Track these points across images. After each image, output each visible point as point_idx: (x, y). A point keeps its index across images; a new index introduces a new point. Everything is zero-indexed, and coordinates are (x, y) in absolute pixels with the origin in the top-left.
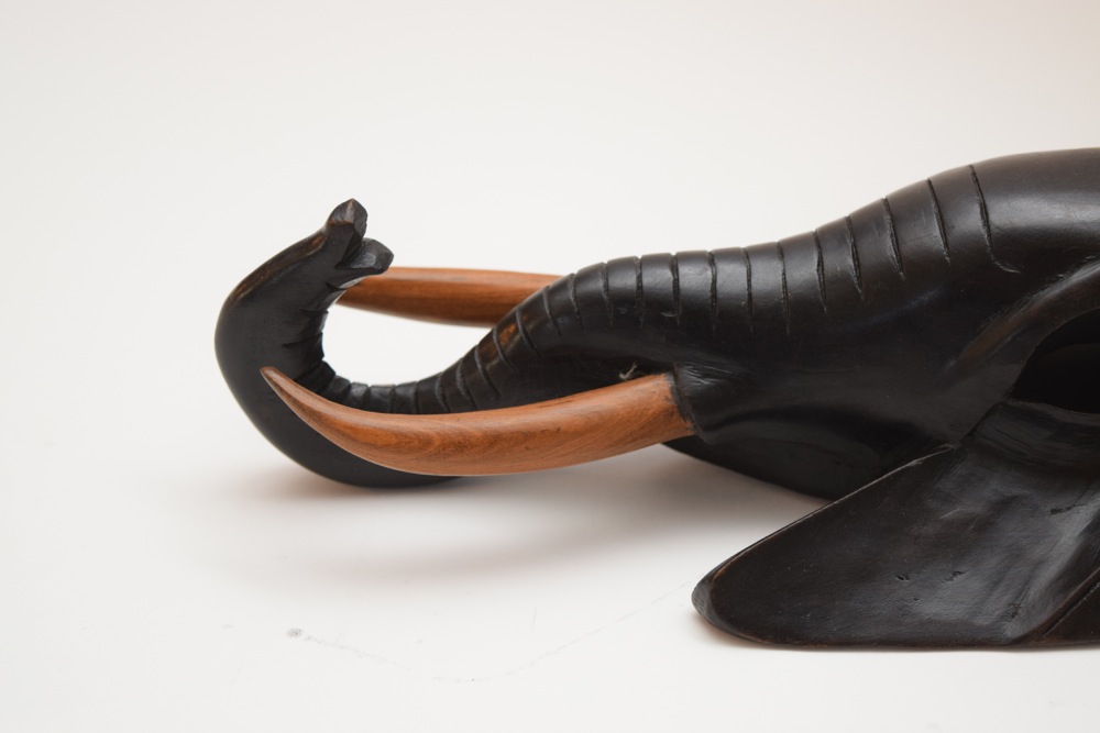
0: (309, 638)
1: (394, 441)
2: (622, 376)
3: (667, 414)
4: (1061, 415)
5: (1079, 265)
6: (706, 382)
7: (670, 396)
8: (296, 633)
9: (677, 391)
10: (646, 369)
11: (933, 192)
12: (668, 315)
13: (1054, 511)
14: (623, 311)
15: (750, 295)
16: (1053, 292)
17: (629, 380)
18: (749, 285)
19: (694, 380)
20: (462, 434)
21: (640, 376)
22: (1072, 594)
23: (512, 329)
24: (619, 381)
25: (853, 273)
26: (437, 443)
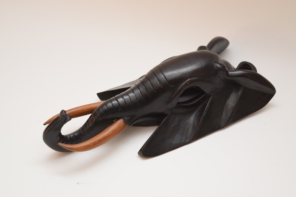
0: (81, 184)
2: (114, 121)
5: (183, 82)
6: (128, 118)
7: (123, 122)
8: (78, 183)
10: (118, 119)
11: (153, 73)
12: (119, 110)
13: (187, 119)
14: (112, 111)
15: (131, 102)
17: (116, 121)
18: (131, 100)
19: (126, 118)
20: (95, 142)
23: (92, 118)
24: (114, 123)
25: (147, 93)
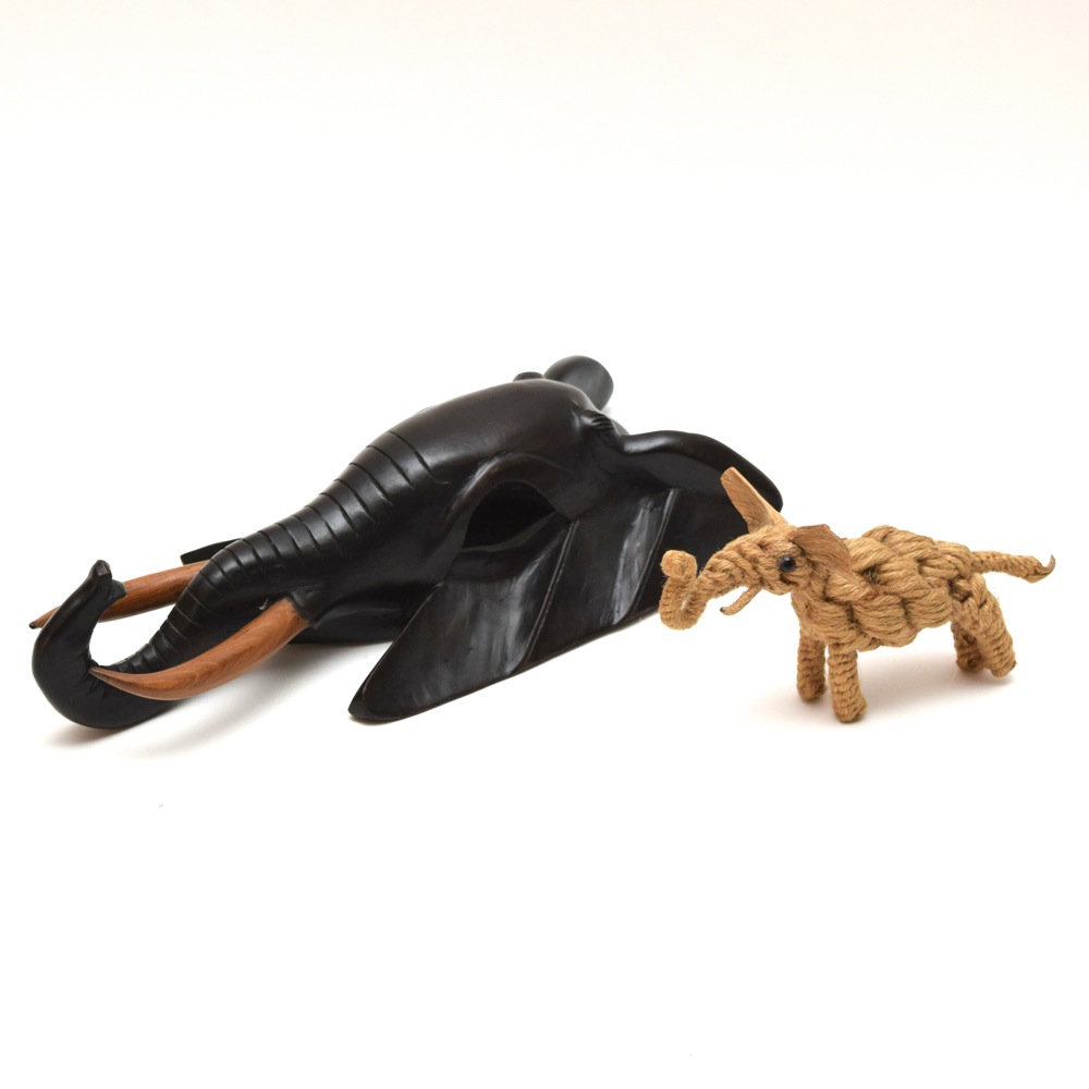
1: (177, 682)
2: (261, 608)
3: (297, 619)
4: (489, 549)
7: (294, 610)
9: (296, 606)
10: (274, 599)
16: (470, 487)
17: (266, 609)
21: (271, 605)
22: (530, 638)
24: (262, 612)
26: (198, 675)
